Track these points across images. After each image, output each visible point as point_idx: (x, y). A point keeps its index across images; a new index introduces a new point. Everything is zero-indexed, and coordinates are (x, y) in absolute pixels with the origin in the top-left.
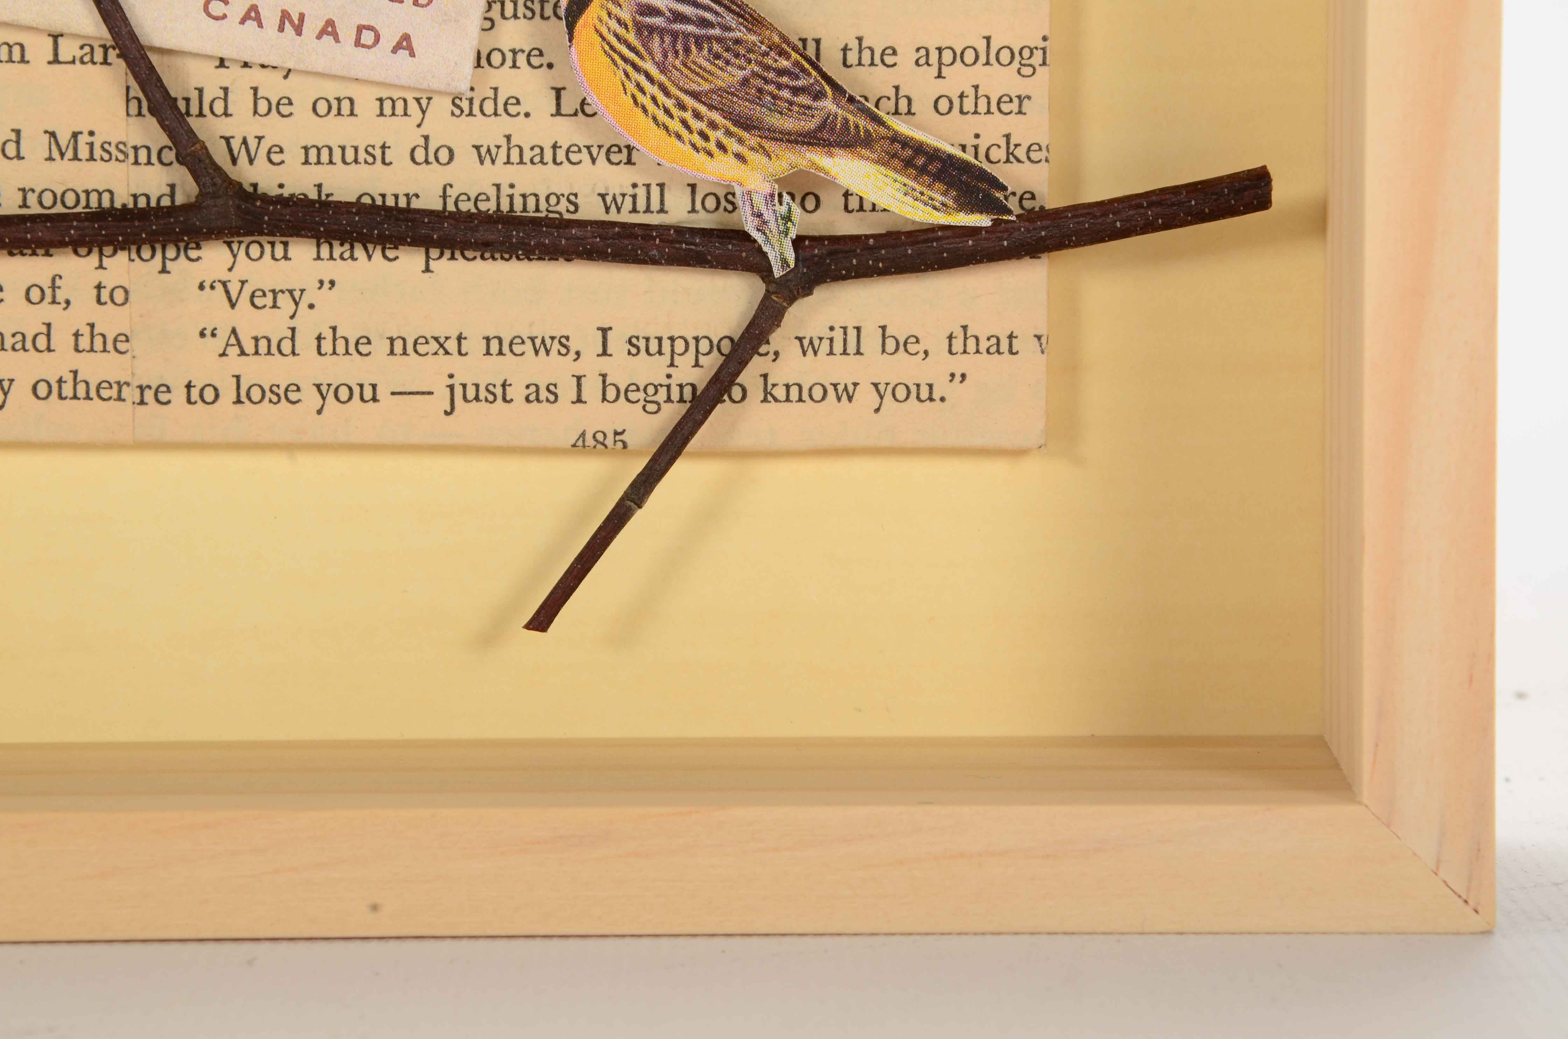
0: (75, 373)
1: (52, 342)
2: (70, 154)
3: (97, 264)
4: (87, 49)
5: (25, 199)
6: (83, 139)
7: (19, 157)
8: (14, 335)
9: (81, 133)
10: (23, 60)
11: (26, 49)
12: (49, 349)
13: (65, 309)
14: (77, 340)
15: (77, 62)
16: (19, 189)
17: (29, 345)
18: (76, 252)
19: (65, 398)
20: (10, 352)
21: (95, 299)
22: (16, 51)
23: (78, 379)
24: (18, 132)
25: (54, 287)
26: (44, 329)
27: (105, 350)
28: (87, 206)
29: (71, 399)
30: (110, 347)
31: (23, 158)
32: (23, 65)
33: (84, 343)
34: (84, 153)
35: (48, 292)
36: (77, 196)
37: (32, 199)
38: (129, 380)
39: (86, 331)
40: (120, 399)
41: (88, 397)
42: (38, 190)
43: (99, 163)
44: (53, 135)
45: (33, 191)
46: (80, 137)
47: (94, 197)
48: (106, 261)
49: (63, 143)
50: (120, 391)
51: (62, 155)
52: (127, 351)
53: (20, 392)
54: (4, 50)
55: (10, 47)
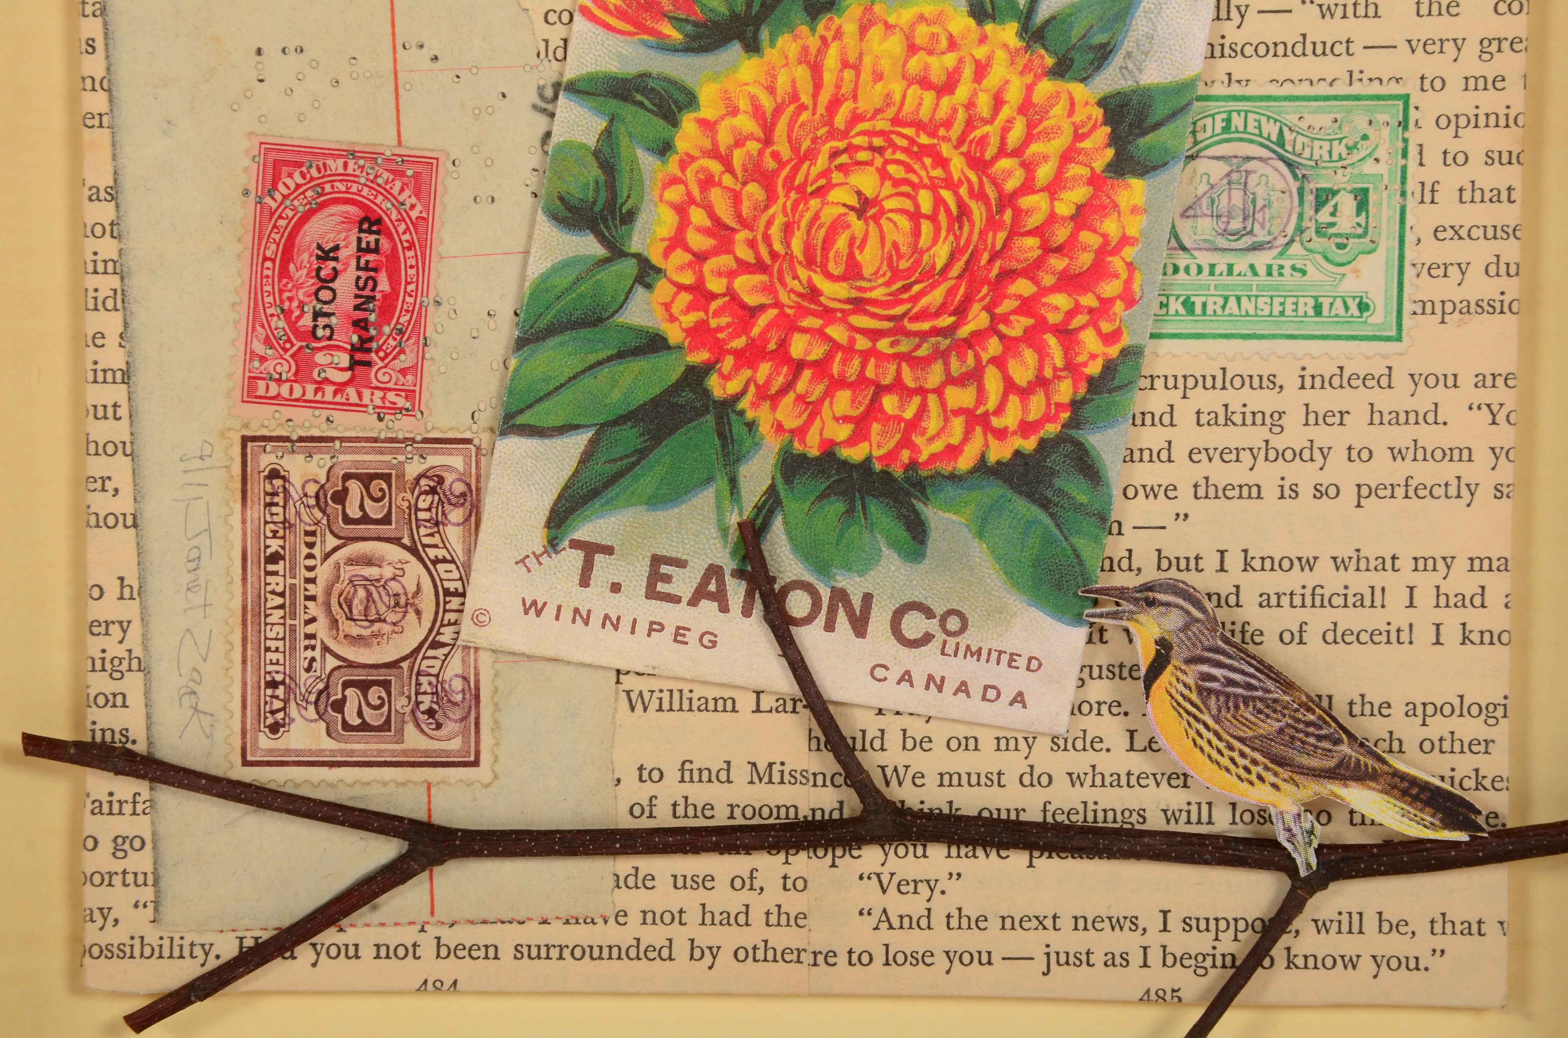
0: (766, 942)
1: (749, 919)
2: (766, 779)
3: (784, 861)
4: (781, 702)
5: (732, 812)
6: (776, 768)
7: (729, 781)
8: (721, 914)
9: (775, 763)
10: (734, 710)
11: (737, 701)
12: (747, 924)
13: (759, 894)
14: (768, 917)
15: (774, 711)
16: (728, 805)
17: (732, 921)
18: (769, 853)
19: (758, 961)
20: (719, 926)
21: (782, 886)
22: (729, 703)
23: (768, 947)
24: (728, 763)
25: (752, 878)
26: (744, 909)
27: (788, 925)
28: (778, 818)
29: (763, 961)
30: (792, 922)
31: (732, 782)
32: (733, 714)
33: (773, 919)
34: (776, 778)
35: (748, 881)
36: (771, 810)
37: (737, 812)
38: (806, 947)
39: (775, 910)
40: (799, 961)
41: (775, 960)
42: (742, 806)
43: (788, 786)
44: (754, 765)
45: (738, 806)
46: (774, 766)
47: (783, 811)
48: (791, 859)
49: (761, 771)
50: (799, 956)
51: (761, 780)
52: (805, 926)
53: (725, 957)
54: (720, 702)
55: (725, 700)
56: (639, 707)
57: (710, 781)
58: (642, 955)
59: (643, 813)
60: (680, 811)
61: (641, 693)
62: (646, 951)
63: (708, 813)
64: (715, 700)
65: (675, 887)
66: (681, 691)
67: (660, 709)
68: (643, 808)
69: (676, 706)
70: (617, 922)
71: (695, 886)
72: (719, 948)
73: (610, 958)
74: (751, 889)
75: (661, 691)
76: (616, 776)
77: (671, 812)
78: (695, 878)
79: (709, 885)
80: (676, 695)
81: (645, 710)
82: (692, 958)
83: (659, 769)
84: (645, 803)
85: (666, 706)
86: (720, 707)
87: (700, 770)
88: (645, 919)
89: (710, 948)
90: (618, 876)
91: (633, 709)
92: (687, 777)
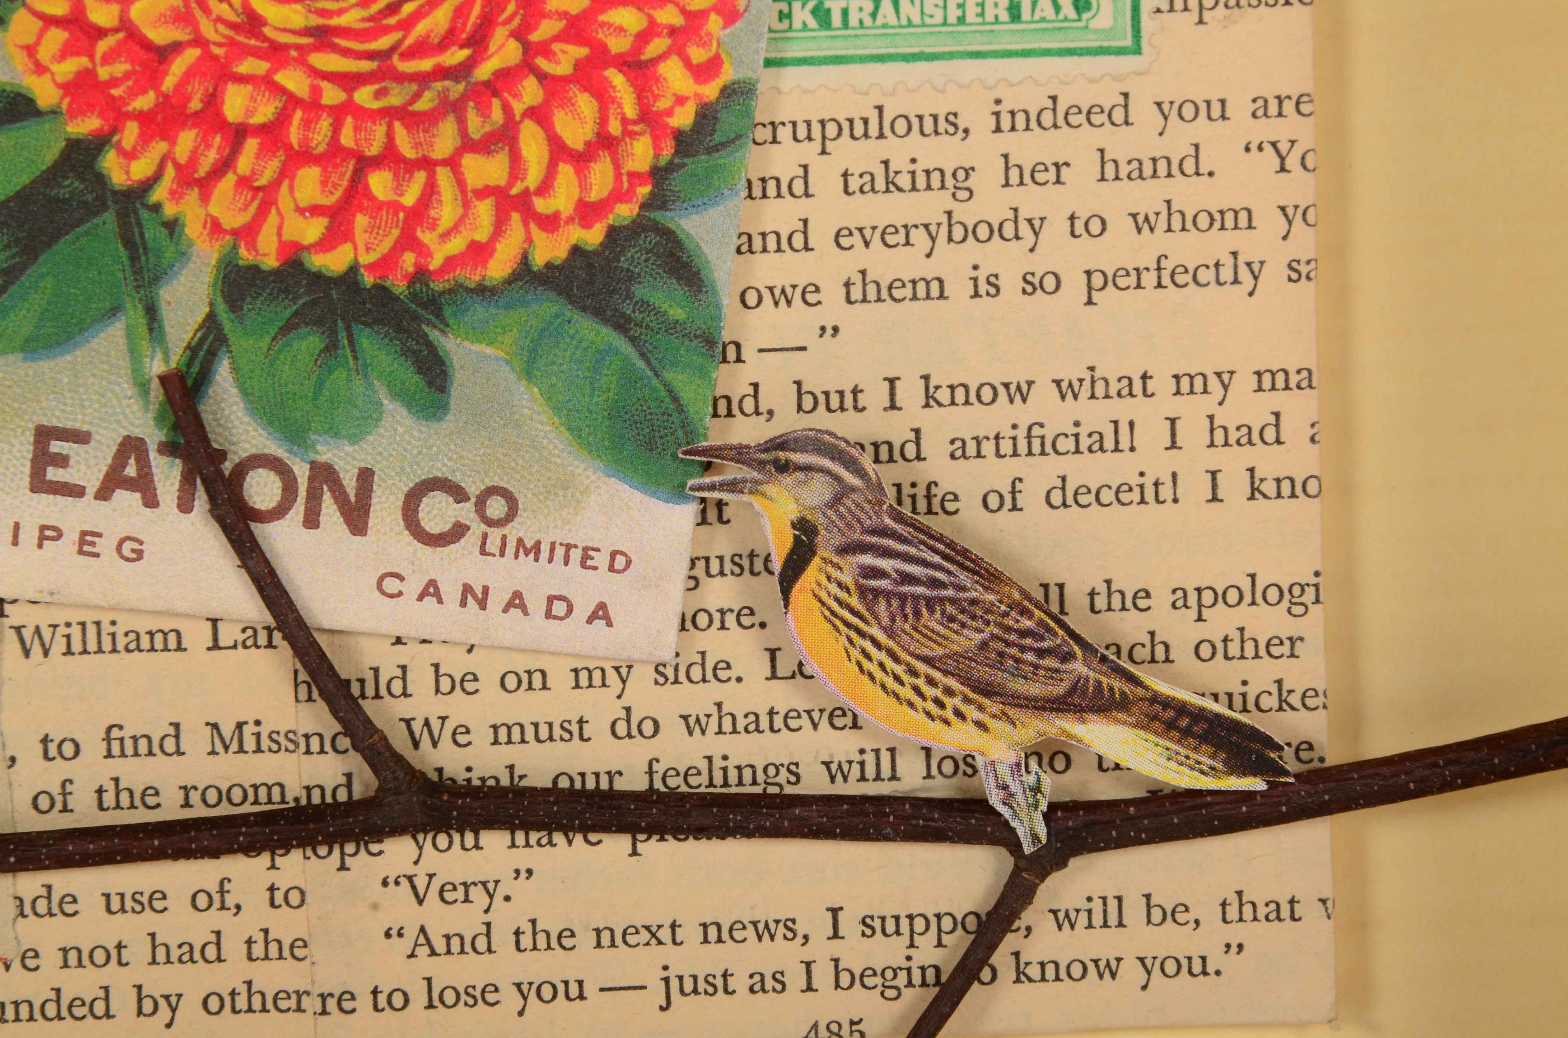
0: (249, 983)
1: (222, 952)
2: (234, 746)
3: (269, 865)
4: (250, 632)
5: (187, 797)
6: (249, 730)
7: (179, 752)
8: (180, 946)
9: (246, 723)
10: (180, 648)
11: (183, 635)
12: (219, 959)
13: (235, 915)
14: (249, 948)
15: (239, 647)
16: (181, 788)
17: (197, 956)
18: (246, 854)
19: (240, 1012)
20: (177, 965)
21: (268, 902)
22: (172, 638)
23: (253, 991)
24: (177, 726)
25: (222, 892)
26: (213, 938)
27: (281, 957)
28: (256, 803)
29: (246, 1012)
30: (286, 953)
31: (184, 753)
32: (180, 653)
33: (258, 950)
34: (250, 744)
35: (216, 898)
36: (245, 791)
37: (195, 797)
38: (308, 988)
39: (259, 937)
40: (299, 1009)
41: (264, 1010)
42: (201, 787)
43: (267, 754)
44: (215, 726)
45: (196, 788)
46: (245, 727)
47: (263, 792)
48: (279, 861)
49: (227, 735)
50: (299, 1002)
51: (226, 748)
52: (306, 957)
53: (190, 1008)
54: (159, 638)
55: (165, 634)
56: (37, 650)
57: (150, 753)
58: (64, 1013)
59: (52, 806)
60: (109, 799)
61: (37, 630)
62: (70, 1007)
63: (151, 801)
64: (151, 634)
65: (109, 910)
66: (98, 624)
67: (69, 652)
68: (52, 799)
69: (92, 646)
70: (25, 967)
71: (138, 908)
72: (180, 996)
73: (17, 1019)
74: (223, 907)
75: (68, 625)
76: (9, 753)
77: (95, 803)
78: (138, 897)
79: (158, 905)
80: (91, 630)
81: (46, 653)
82: (140, 1012)
83: (73, 740)
84: (56, 790)
85: (77, 647)
86: (159, 645)
87: (135, 739)
88: (65, 961)
89: (167, 997)
90: (21, 900)
91: (27, 653)
92: (116, 750)
